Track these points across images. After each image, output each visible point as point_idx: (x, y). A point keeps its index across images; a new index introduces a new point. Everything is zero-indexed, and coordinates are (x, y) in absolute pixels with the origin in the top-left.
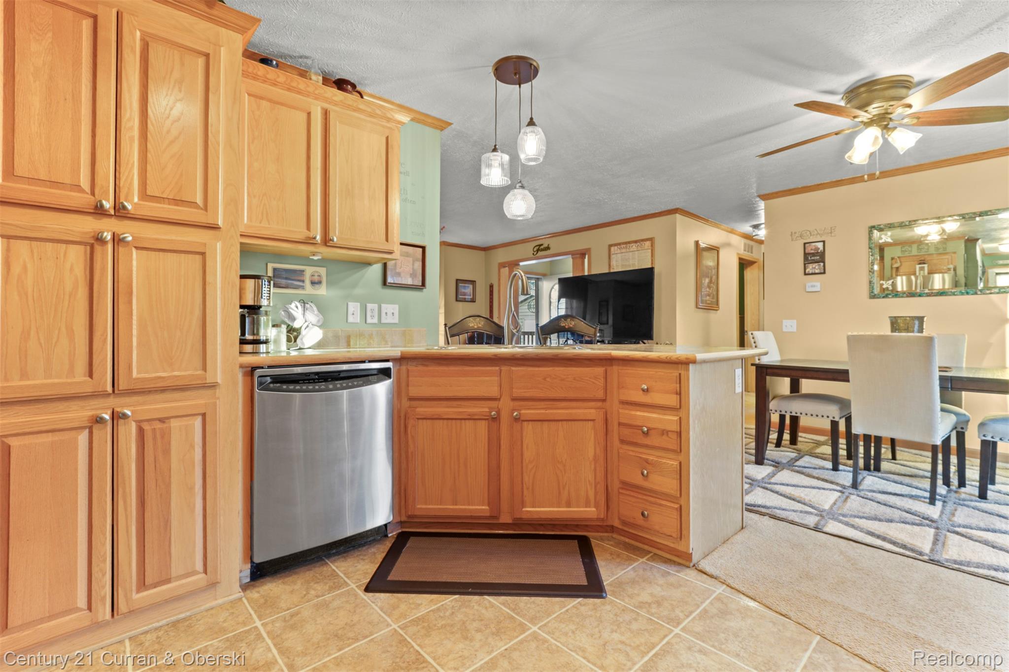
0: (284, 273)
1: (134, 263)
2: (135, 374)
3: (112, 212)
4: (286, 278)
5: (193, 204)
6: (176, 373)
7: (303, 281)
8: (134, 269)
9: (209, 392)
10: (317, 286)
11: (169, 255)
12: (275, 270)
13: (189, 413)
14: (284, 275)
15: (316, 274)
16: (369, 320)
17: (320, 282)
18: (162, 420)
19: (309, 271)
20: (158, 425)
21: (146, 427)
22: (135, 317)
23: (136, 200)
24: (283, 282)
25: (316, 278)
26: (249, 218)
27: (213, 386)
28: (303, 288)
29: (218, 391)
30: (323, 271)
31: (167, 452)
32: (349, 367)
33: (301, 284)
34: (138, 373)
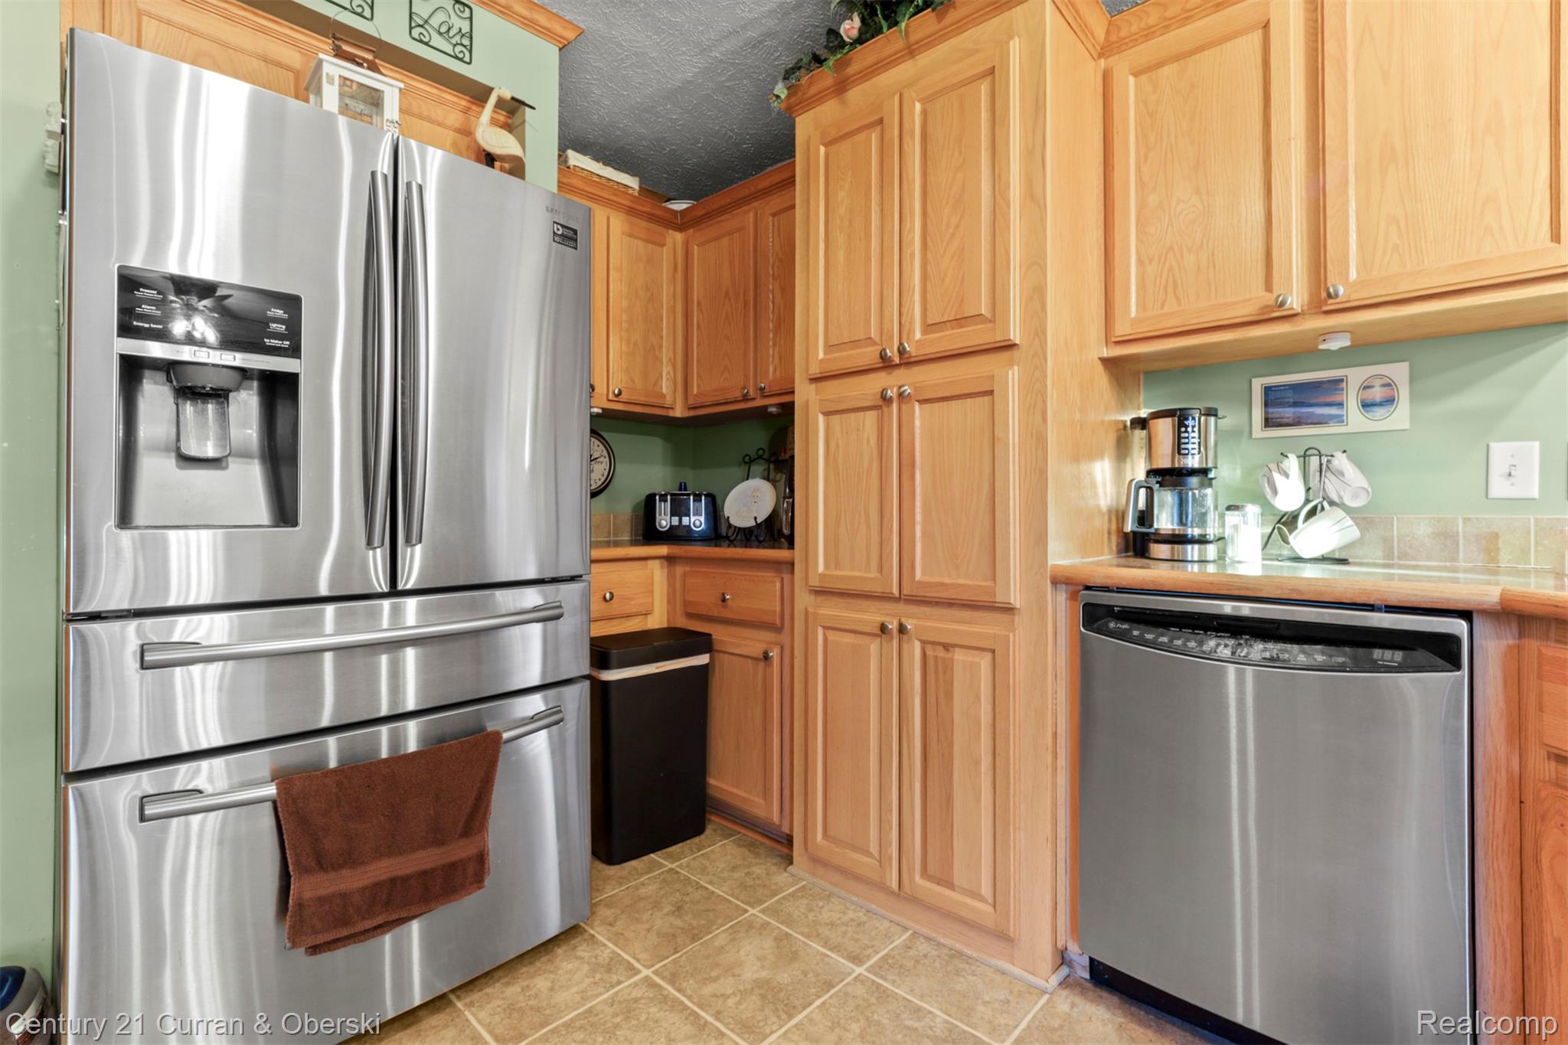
0: (1289, 394)
1: (917, 423)
2: (918, 576)
3: (897, 360)
4: (1295, 404)
5: (978, 317)
6: (961, 581)
7: (1340, 405)
8: (918, 431)
9: (1005, 617)
10: (1379, 412)
11: (953, 403)
12: (1268, 390)
13: (975, 644)
14: (1290, 397)
15: (1378, 382)
17: (1389, 401)
18: (947, 647)
19: (1355, 376)
20: (941, 653)
21: (929, 652)
22: (918, 498)
23: (918, 336)
24: (1288, 413)
25: (1377, 393)
26: (1142, 305)
27: (1009, 610)
28: (1339, 420)
29: (1017, 618)
30: (1399, 372)
31: (949, 695)
33: (1333, 411)
34: (923, 574)
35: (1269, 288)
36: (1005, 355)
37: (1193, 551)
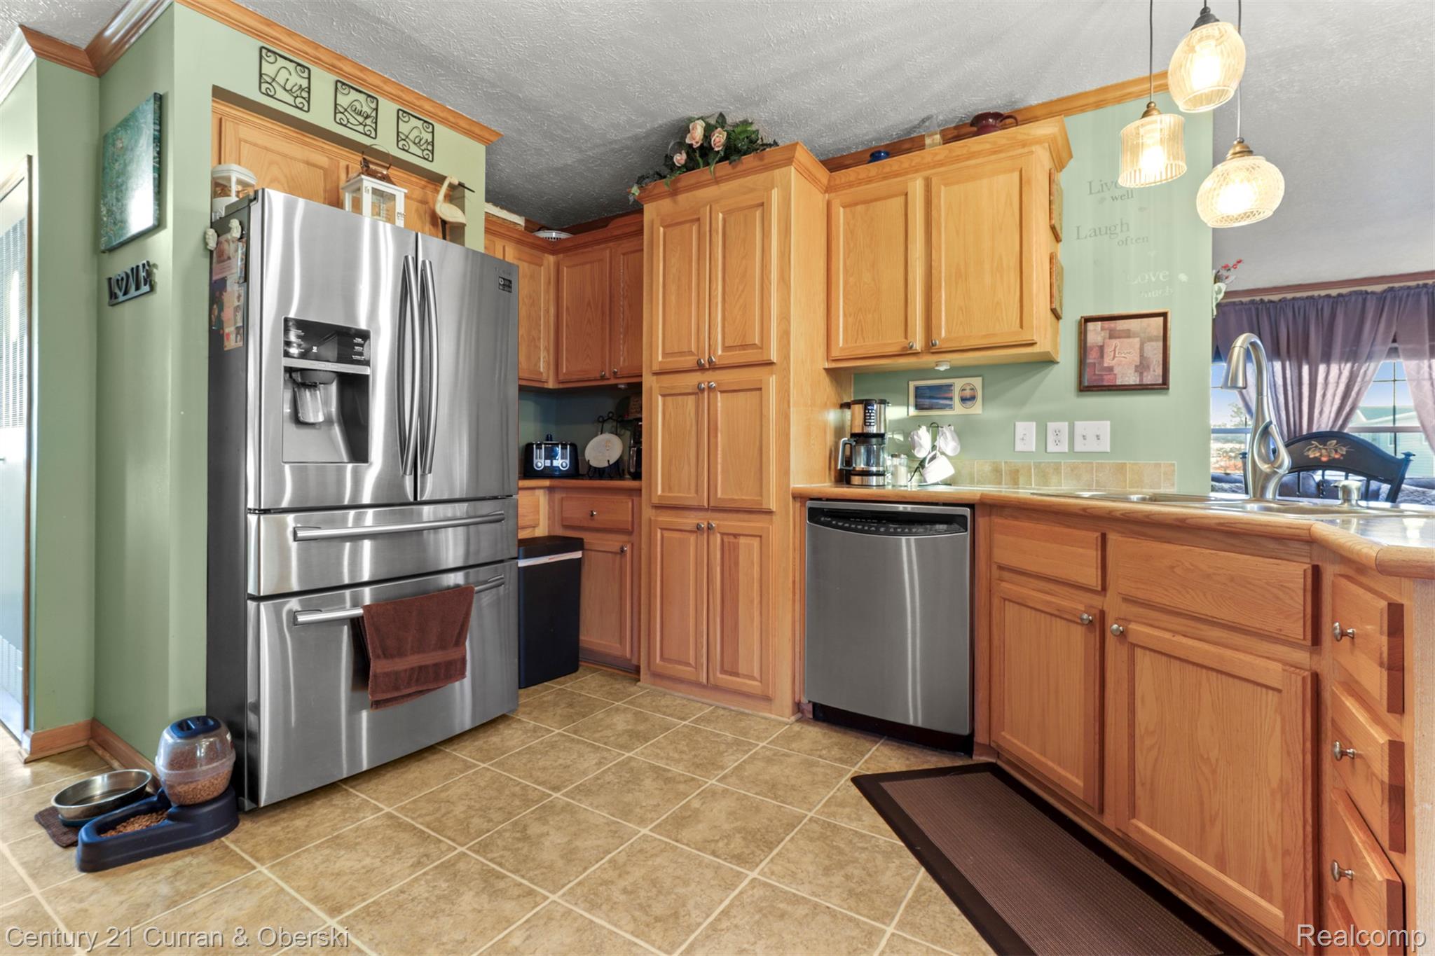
0: (928, 391)
1: (719, 404)
2: (719, 495)
3: (707, 366)
4: (931, 397)
5: (753, 346)
6: (744, 497)
7: (951, 399)
8: (719, 409)
9: (767, 517)
10: (969, 403)
11: (741, 394)
12: (917, 388)
13: (751, 533)
14: (928, 393)
15: (968, 388)
16: (1051, 447)
17: (973, 398)
18: (735, 536)
19: (958, 383)
20: (732, 539)
21: (726, 539)
22: (719, 449)
23: (720, 352)
24: (927, 402)
25: (968, 393)
26: (845, 340)
27: (770, 513)
28: (950, 407)
29: (774, 517)
30: (977, 382)
31: (737, 564)
32: (912, 508)
33: (948, 402)
34: (722, 493)
35: (906, 337)
36: (766, 369)
37: (874, 480)
